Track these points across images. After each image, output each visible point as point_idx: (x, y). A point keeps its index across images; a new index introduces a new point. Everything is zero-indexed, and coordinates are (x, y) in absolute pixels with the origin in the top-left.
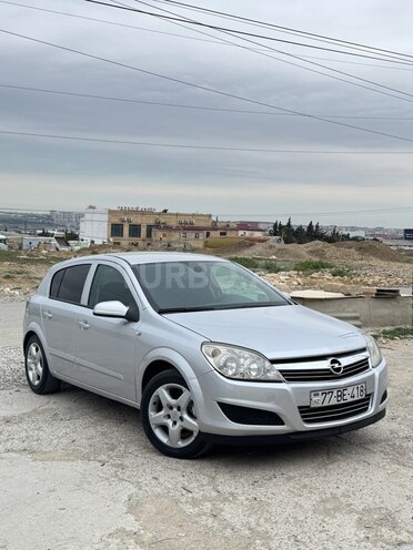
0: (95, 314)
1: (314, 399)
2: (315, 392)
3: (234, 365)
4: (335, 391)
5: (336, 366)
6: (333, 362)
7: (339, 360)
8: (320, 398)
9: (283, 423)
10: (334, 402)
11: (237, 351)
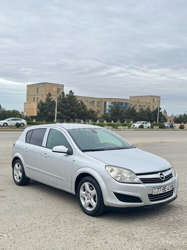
0: (53, 151)
1: (154, 191)
2: (154, 188)
3: (120, 175)
4: (162, 187)
5: (162, 176)
6: (161, 174)
7: (163, 173)
8: (157, 190)
9: (141, 202)
10: (162, 192)
11: (121, 169)
